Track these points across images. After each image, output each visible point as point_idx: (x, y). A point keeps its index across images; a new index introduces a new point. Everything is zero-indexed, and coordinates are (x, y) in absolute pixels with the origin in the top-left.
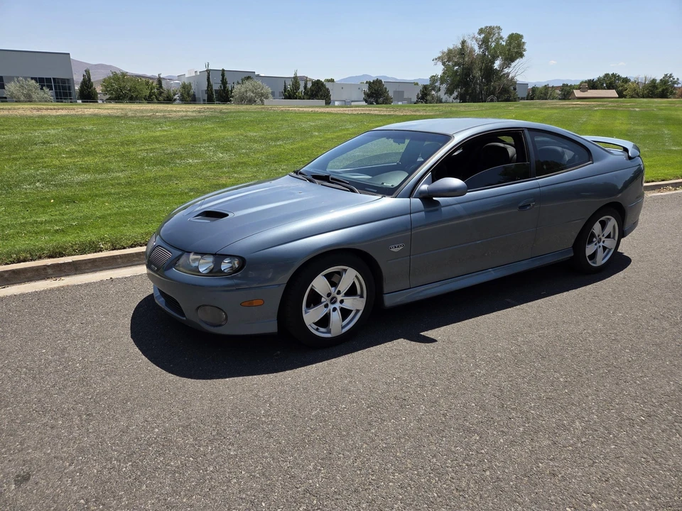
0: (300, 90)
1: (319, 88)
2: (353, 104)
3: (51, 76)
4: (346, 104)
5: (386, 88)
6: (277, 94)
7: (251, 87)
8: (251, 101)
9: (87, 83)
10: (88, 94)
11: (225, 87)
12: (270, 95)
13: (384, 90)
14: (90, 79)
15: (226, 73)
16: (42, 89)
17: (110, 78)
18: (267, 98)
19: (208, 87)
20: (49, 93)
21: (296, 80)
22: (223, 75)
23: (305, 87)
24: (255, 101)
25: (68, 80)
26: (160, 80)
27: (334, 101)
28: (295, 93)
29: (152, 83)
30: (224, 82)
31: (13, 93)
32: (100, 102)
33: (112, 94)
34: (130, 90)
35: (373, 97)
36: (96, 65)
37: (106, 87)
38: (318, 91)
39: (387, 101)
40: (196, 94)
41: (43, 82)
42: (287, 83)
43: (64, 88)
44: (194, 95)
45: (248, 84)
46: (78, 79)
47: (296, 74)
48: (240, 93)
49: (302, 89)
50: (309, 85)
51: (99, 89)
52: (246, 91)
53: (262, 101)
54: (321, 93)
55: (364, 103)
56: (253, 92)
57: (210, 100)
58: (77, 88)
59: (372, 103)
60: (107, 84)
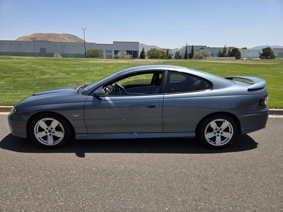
0: (226, 53)
1: (235, 52)
2: (253, 59)
3: (132, 50)
4: (249, 59)
5: (273, 52)
6: (215, 55)
7: (201, 52)
8: (201, 58)
9: (143, 52)
10: (142, 57)
11: (192, 52)
12: (210, 55)
13: (271, 52)
14: (144, 51)
15: (194, 47)
16: (127, 54)
17: (150, 50)
18: (208, 56)
19: (186, 53)
20: (129, 56)
21: (225, 49)
22: (192, 48)
23: (229, 52)
24: (202, 58)
25: (137, 51)
26: (168, 50)
27: (243, 58)
28: (224, 54)
29: (165, 52)
30: (192, 50)
31: (119, 56)
32: (146, 59)
33: (150, 56)
34: (156, 55)
35: (264, 55)
36: (150, 46)
37: (148, 54)
38: (235, 53)
39: (273, 57)
40: (181, 55)
41: (129, 52)
42: (221, 50)
43: (136, 54)
44: (180, 56)
45: (201, 51)
46: (140, 51)
47: (225, 46)
48: (196, 55)
49: (227, 52)
50: (231, 50)
51: (146, 54)
52: (199, 54)
53: (205, 58)
54: (236, 54)
55: (259, 59)
56: (202, 54)
57: (186, 58)
58: (140, 54)
59: (263, 59)
60: (149, 52)
